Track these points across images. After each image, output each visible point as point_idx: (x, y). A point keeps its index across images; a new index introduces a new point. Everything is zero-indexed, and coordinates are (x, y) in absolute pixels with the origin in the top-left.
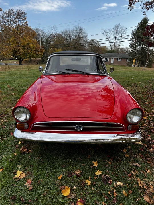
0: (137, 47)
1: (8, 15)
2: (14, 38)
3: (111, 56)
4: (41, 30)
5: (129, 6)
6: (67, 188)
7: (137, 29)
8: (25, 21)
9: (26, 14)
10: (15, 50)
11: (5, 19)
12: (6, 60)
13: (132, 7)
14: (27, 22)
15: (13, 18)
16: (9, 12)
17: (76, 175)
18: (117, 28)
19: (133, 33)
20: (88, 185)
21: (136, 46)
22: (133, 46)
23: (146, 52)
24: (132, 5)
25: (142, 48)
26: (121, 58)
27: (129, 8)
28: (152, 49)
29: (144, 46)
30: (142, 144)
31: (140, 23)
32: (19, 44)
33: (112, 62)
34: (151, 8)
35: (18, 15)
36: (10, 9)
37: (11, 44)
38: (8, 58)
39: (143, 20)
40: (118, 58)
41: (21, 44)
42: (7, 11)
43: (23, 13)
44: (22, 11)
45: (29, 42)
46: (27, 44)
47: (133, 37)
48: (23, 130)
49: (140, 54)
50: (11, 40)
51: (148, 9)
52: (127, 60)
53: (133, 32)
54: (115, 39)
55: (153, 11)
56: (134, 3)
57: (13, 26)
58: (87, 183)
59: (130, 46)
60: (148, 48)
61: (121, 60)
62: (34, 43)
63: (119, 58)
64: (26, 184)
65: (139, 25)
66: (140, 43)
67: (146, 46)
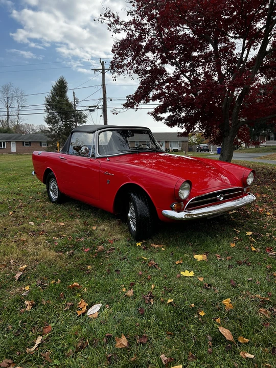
0: (58, 123)
3: (10, 138)
7: (53, 96)
19: (48, 101)
21: (56, 122)
25: (65, 125)
26: (30, 142)
29: (69, 122)
31: (55, 86)
33: (14, 149)
39: (59, 82)
40: (23, 142)
47: (49, 107)
49: (64, 134)
52: (41, 145)
53: (47, 99)
59: (46, 121)
60: (76, 126)
61: (30, 145)
63: (26, 142)
65: (54, 89)
66: (61, 118)
67: (72, 121)
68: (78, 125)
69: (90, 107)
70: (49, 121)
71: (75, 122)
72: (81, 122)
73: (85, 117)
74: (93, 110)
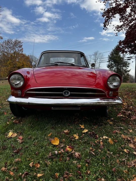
0: (114, 67)
1: (7, 43)
2: (11, 61)
4: (34, 56)
5: (104, 27)
6: (57, 139)
7: (112, 54)
8: (21, 48)
9: (22, 43)
10: (11, 70)
11: (4, 47)
12: (2, 80)
13: (106, 28)
14: (22, 49)
15: (11, 46)
16: (8, 41)
17: (65, 133)
18: (96, 54)
19: (109, 57)
20: (76, 138)
21: (112, 67)
22: (110, 67)
23: (121, 71)
24: (106, 26)
25: (117, 68)
27: (104, 29)
28: (126, 69)
29: (119, 66)
30: (124, 116)
31: (114, 49)
32: (15, 66)
34: (121, 30)
35: (15, 44)
36: (9, 39)
37: (8, 66)
38: (5, 78)
39: (116, 47)
41: (17, 66)
42: (7, 41)
43: (20, 42)
44: (19, 41)
45: (23, 64)
46: (22, 66)
47: (110, 60)
48: (17, 96)
50: (8, 63)
51: (119, 31)
53: (109, 56)
54: (95, 62)
55: (123, 33)
56: (107, 25)
57: (11, 52)
58: (75, 137)
59: (107, 67)
60: (123, 68)
62: (27, 65)
64: (18, 139)
65: (113, 51)
66: (116, 65)
67: (121, 66)
68: (124, 68)
69: (128, 58)
70: (109, 66)
71: (122, 67)
72: (125, 67)
73: (129, 64)
74: (130, 59)
